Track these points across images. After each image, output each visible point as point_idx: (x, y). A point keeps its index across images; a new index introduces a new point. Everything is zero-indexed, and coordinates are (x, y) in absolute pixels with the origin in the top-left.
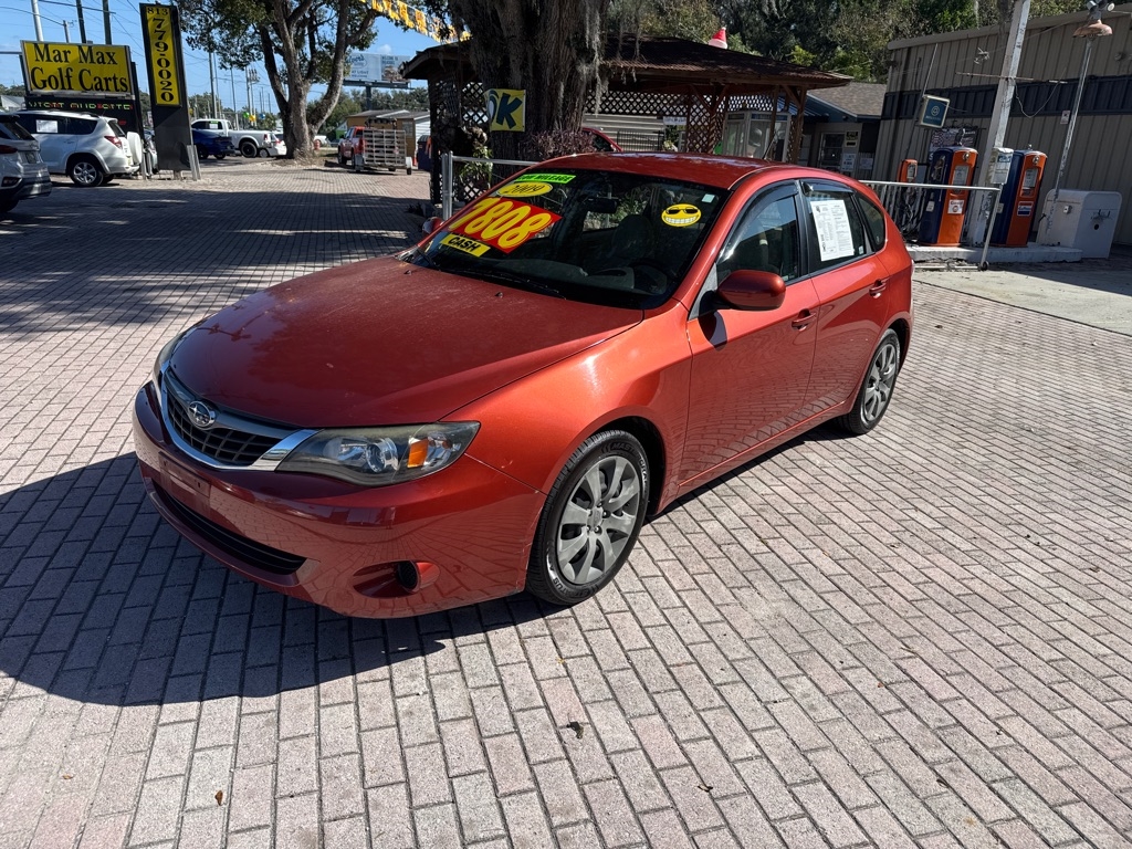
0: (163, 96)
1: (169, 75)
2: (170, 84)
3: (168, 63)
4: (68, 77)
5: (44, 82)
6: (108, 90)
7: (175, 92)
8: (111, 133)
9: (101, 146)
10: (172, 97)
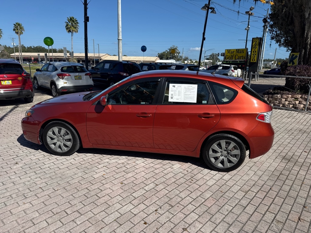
0: (252, 60)
1: (255, 54)
2: (255, 57)
3: (256, 52)
4: (233, 57)
5: (228, 58)
6: (240, 59)
7: (256, 59)
8: (233, 69)
9: (230, 72)
10: (255, 60)
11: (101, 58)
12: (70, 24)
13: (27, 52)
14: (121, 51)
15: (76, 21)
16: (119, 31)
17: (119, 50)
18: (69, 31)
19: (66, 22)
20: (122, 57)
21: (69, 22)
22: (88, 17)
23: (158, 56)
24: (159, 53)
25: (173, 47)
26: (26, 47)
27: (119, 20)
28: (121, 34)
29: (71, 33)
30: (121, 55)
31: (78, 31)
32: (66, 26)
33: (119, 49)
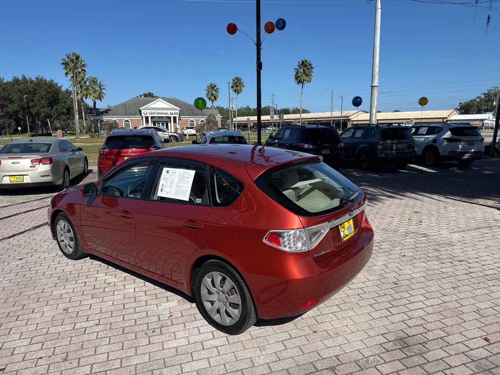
11: (350, 118)
12: (302, 71)
13: (252, 116)
14: (375, 104)
15: (309, 66)
16: (374, 73)
17: (373, 103)
18: (299, 82)
19: (296, 69)
20: (376, 115)
21: (300, 69)
22: (261, 63)
23: (459, 108)
24: (461, 103)
25: (493, 89)
26: (252, 109)
27: (375, 54)
28: (377, 77)
29: (301, 84)
30: (374, 111)
31: (312, 81)
32: (296, 75)
33: (372, 101)
